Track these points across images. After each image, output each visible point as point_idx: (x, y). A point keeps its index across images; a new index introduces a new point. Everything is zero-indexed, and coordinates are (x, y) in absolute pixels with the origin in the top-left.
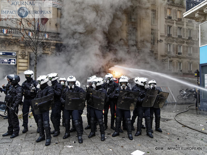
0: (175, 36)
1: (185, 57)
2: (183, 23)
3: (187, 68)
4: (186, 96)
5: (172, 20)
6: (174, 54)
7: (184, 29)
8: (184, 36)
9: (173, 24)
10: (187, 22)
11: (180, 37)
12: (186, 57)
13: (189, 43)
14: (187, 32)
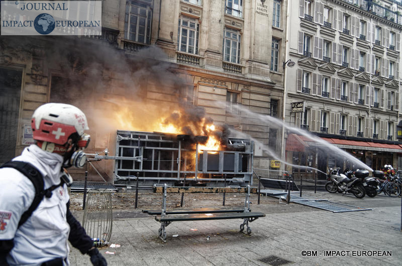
0: (317, 57)
1: (335, 101)
2: (333, 33)
3: (338, 125)
4: (346, 186)
5: (313, 25)
6: (315, 95)
7: (335, 44)
8: (334, 60)
9: (314, 33)
10: (340, 32)
11: (327, 60)
12: (338, 102)
13: (343, 74)
14: (340, 51)
